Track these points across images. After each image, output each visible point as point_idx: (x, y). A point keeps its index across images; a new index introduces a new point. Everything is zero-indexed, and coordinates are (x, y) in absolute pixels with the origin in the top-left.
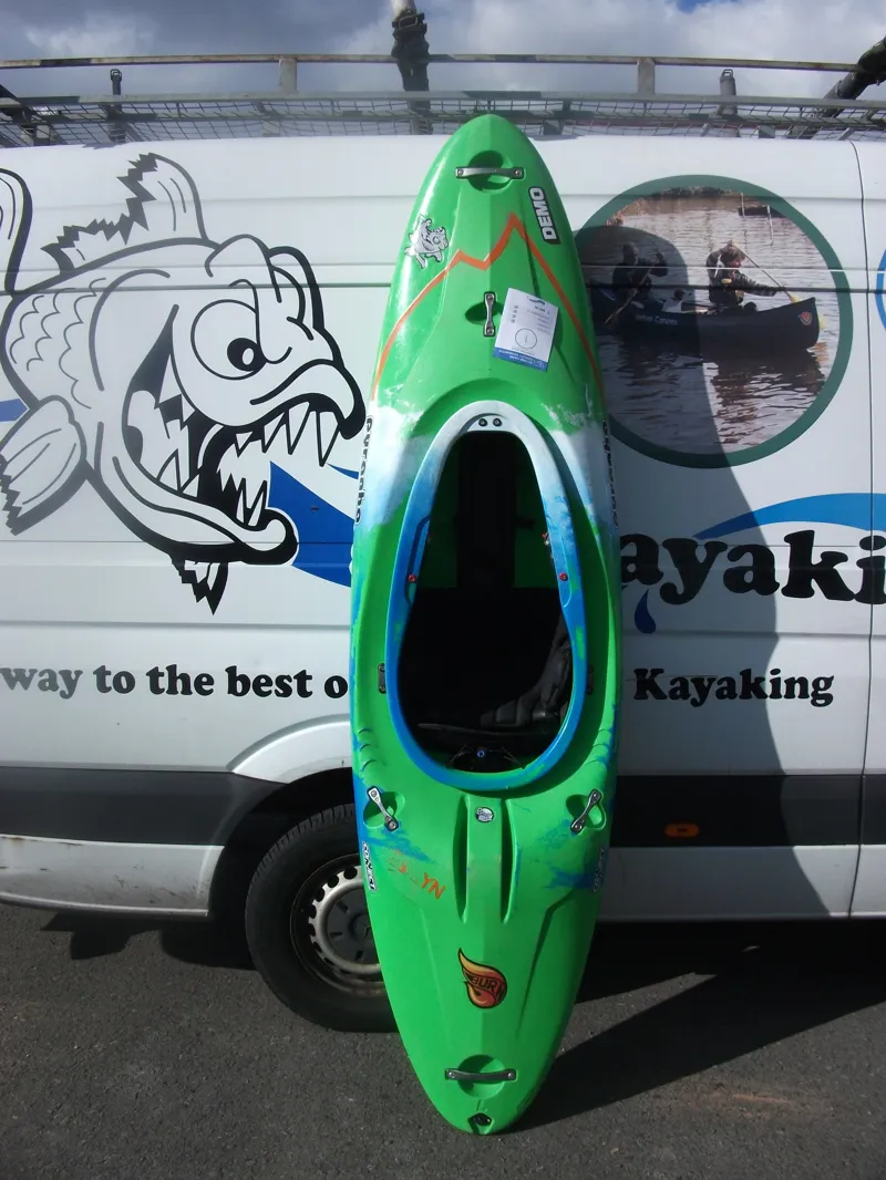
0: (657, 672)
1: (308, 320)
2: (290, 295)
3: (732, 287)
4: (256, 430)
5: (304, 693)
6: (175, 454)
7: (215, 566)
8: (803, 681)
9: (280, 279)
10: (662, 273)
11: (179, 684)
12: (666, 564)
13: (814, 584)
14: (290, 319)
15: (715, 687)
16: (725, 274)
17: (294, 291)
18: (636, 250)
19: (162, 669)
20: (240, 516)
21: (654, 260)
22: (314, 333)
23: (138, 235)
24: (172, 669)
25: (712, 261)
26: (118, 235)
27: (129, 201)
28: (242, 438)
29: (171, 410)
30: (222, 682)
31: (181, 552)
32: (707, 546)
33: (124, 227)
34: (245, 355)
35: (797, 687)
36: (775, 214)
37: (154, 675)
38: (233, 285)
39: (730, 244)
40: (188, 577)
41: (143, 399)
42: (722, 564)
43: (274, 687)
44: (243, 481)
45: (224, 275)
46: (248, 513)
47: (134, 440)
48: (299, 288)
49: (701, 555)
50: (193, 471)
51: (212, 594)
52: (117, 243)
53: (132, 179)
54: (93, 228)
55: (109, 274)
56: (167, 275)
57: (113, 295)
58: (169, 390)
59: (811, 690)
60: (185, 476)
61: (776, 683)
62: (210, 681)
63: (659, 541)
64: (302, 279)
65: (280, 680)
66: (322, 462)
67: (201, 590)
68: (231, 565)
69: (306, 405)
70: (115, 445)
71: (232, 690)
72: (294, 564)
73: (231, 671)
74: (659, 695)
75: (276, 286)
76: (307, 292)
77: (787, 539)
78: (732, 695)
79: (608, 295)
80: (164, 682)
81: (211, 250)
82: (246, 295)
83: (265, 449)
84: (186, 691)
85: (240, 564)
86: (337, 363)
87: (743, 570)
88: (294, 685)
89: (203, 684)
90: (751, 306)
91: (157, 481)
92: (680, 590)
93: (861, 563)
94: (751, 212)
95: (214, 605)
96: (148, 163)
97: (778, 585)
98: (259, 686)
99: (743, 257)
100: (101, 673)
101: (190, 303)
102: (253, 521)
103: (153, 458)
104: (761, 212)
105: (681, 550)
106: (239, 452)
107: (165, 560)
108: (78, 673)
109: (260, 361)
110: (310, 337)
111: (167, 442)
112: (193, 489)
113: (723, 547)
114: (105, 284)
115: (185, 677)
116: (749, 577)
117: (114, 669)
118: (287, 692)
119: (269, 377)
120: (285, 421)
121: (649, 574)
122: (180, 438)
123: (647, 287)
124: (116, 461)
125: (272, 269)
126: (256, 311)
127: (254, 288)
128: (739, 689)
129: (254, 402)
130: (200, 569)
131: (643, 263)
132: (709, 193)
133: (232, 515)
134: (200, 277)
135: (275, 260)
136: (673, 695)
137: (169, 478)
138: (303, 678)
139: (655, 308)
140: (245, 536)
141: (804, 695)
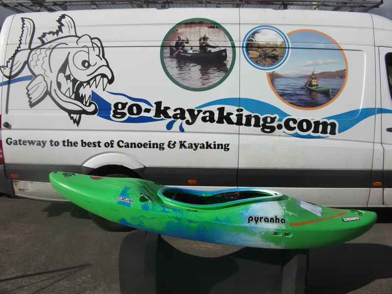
0: (184, 142)
1: (101, 56)
2: (97, 49)
3: (205, 46)
4: (88, 82)
5: (99, 146)
6: (69, 88)
7: (78, 115)
8: (222, 145)
9: (94, 45)
10: (187, 43)
11: (70, 144)
12: (187, 115)
13: (224, 120)
14: (97, 55)
15: (199, 146)
16: (203, 43)
17: (98, 48)
18: (181, 37)
19: (66, 140)
20: (84, 103)
21: (186, 40)
22: (102, 59)
23: (60, 35)
24: (68, 140)
25: (200, 40)
26: (56, 35)
27: (59, 27)
28: (85, 84)
29: (68, 78)
30: (80, 144)
31: (70, 112)
32: (198, 111)
33: (57, 33)
34: (86, 64)
35: (220, 146)
36: (217, 28)
37: (64, 142)
38: (83, 47)
39: (205, 35)
40: (72, 118)
41: (61, 75)
42: (201, 115)
43: (92, 145)
44: (85, 95)
45: (81, 45)
46: (86, 102)
47: (59, 85)
48: (99, 47)
49: (196, 113)
50: (73, 92)
51: (77, 122)
52: (55, 37)
53: (59, 21)
54: (50, 33)
55: (53, 44)
56: (67, 45)
57: (54, 50)
58: (68, 73)
59: (224, 147)
60: (71, 93)
61: (215, 145)
62: (77, 143)
63: (185, 110)
64: (99, 45)
65: (94, 143)
66: (104, 90)
67: (75, 121)
68: (82, 115)
69: (100, 76)
70: (55, 86)
71: (82, 145)
72: (97, 115)
73: (82, 141)
74: (185, 147)
75: (93, 47)
76: (101, 48)
77: (218, 109)
78: (204, 148)
79: (174, 49)
80: (66, 144)
81: (78, 38)
82: (86, 49)
83: (90, 87)
84: (72, 146)
85: (84, 115)
86: (108, 66)
87: (206, 117)
88: (97, 144)
89: (75, 144)
90: (210, 51)
91: (65, 95)
92: (190, 122)
93: (236, 115)
94: (211, 27)
95: (78, 125)
96: (63, 17)
97: (215, 121)
98: (89, 144)
99: (208, 38)
100: (51, 141)
101: (73, 51)
102: (87, 105)
103: (63, 89)
104: (213, 27)
105: (191, 112)
106: (84, 88)
107: (66, 114)
108: (46, 141)
109: (89, 65)
110: (101, 60)
111: (67, 85)
112: (73, 97)
113: (202, 111)
114: (52, 47)
115: (71, 142)
116: (208, 118)
117: (54, 140)
118: (95, 146)
119: (91, 70)
120: (95, 80)
121: (183, 118)
122: (70, 84)
123: (184, 46)
124: (55, 90)
125: (92, 43)
126: (88, 53)
127: (88, 48)
128: (205, 147)
129: (88, 76)
130: (75, 116)
131: (182, 40)
132: (200, 22)
133: (82, 103)
134: (75, 45)
135: (93, 41)
136: (189, 147)
137: (67, 94)
138: (99, 142)
139: (186, 52)
140: (85, 108)
141: (222, 148)
